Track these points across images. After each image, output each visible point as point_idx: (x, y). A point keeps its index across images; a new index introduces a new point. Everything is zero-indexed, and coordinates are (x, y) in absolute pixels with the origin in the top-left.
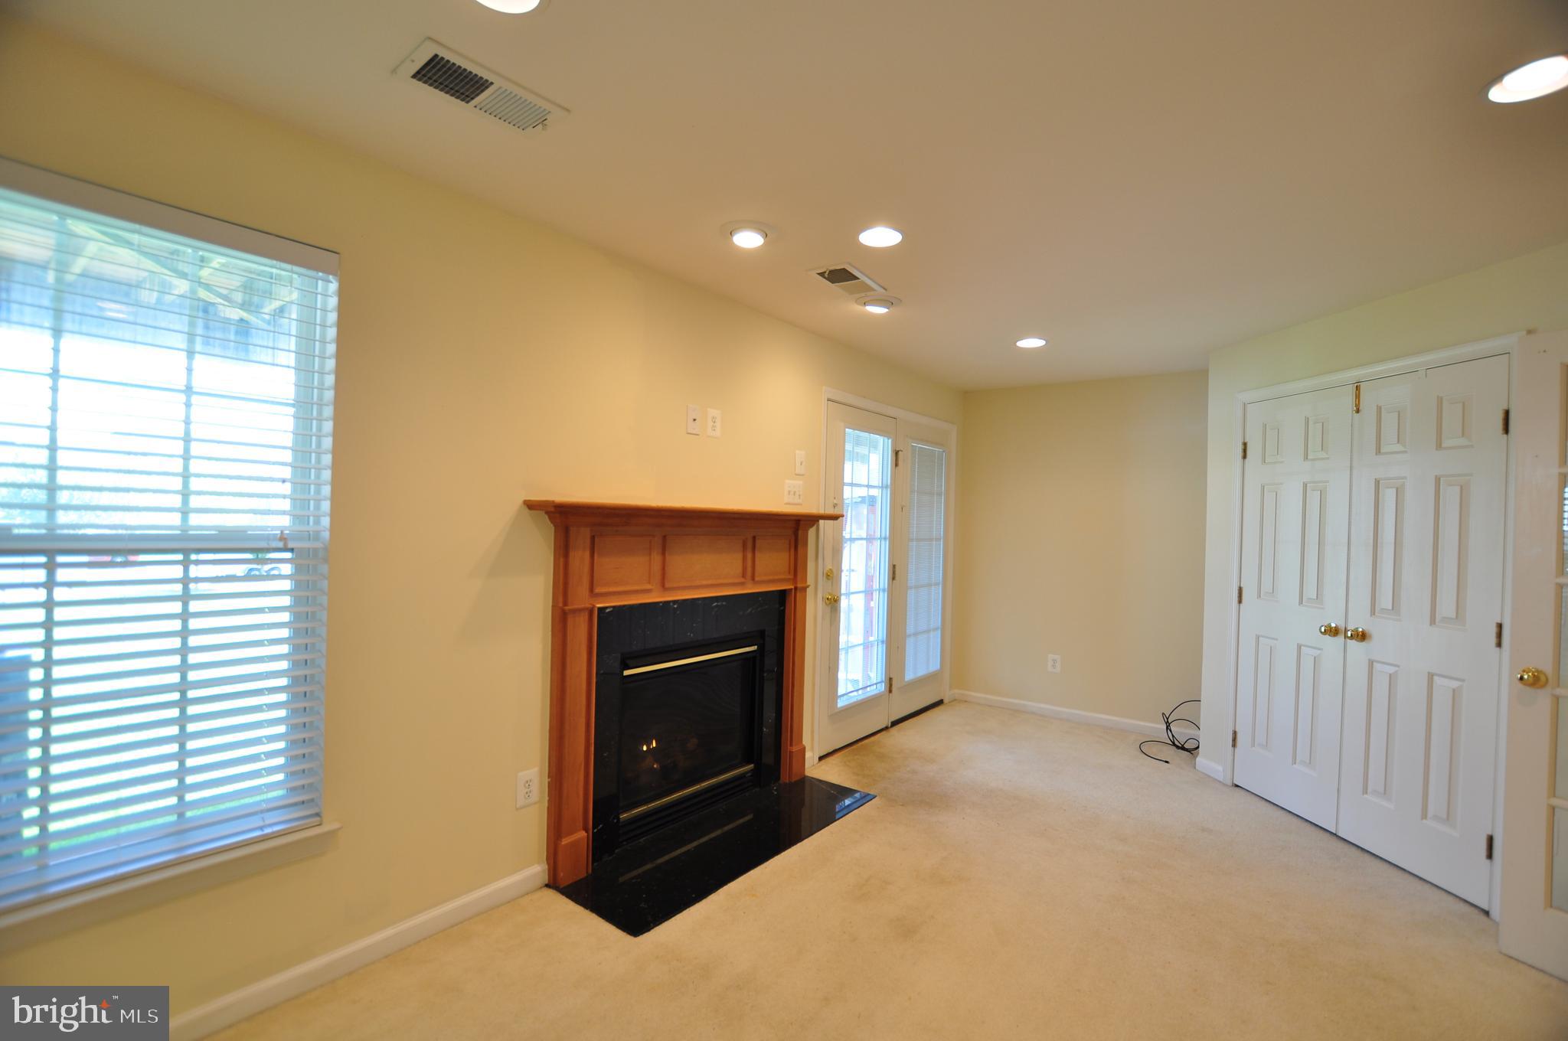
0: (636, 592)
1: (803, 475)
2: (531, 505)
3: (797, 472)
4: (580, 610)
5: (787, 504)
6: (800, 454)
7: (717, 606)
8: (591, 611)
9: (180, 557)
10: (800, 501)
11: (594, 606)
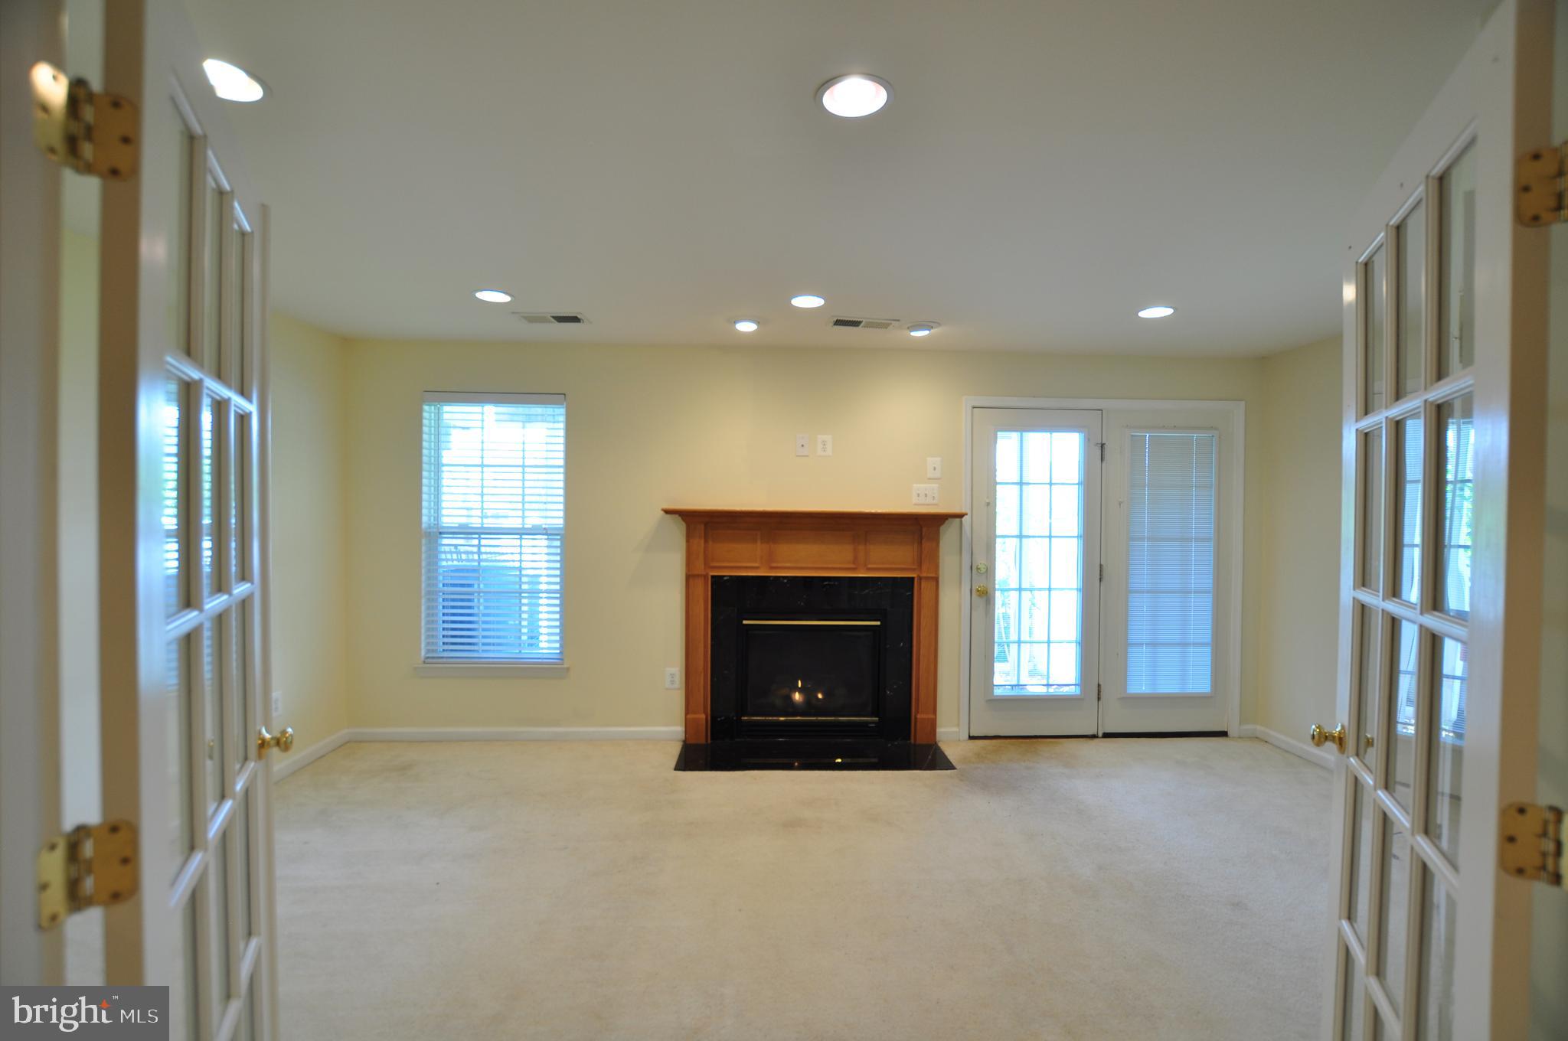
0: (746, 568)
1: (939, 479)
2: (667, 512)
3: (929, 476)
4: (698, 576)
5: (916, 504)
6: (934, 461)
7: (828, 585)
8: (705, 576)
9: (519, 536)
10: (935, 502)
11: (707, 574)
